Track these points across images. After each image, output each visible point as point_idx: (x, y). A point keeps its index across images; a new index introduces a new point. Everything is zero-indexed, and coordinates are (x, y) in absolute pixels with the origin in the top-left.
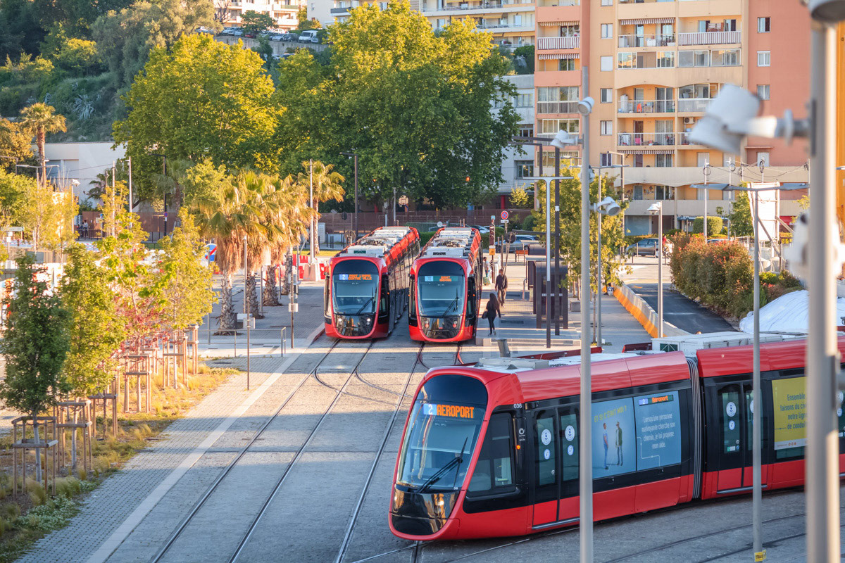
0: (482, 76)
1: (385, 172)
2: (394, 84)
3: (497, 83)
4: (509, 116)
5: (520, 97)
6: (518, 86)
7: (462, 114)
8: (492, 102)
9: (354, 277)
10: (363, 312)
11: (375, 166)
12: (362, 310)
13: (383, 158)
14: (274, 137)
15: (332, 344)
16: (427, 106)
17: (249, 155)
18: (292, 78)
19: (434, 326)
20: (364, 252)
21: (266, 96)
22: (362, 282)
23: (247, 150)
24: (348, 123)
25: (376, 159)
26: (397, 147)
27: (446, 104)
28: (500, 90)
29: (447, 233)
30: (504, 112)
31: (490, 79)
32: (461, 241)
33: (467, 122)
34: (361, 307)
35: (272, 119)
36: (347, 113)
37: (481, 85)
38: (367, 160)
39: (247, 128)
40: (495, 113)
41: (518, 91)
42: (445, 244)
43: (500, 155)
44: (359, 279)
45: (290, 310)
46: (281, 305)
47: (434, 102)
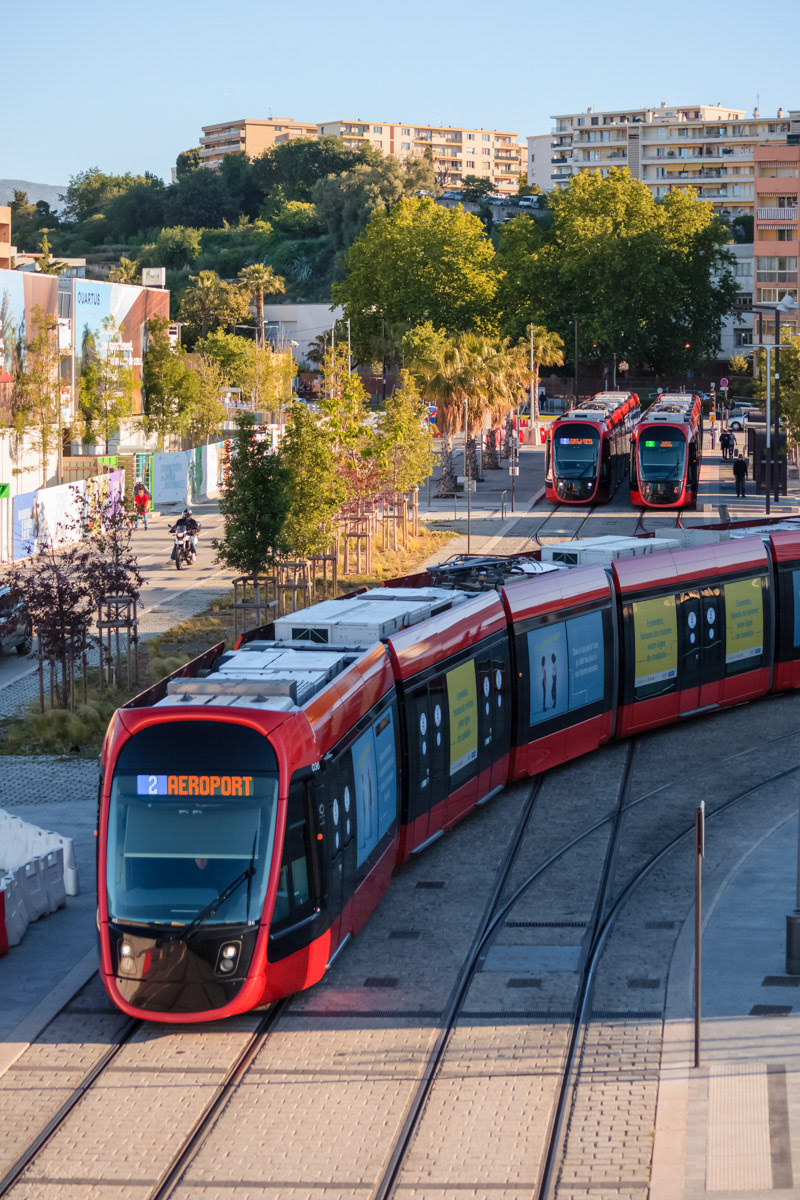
0: (702, 245)
1: (605, 337)
2: (614, 250)
3: (716, 251)
4: (728, 284)
5: (739, 266)
6: (737, 255)
7: (682, 281)
8: (711, 270)
9: (575, 441)
10: (584, 476)
11: (595, 331)
12: (583, 474)
13: (604, 324)
14: (494, 301)
15: (552, 508)
16: (649, 272)
17: (469, 318)
18: (513, 243)
19: (655, 491)
20: (585, 416)
21: (486, 259)
22: (583, 446)
23: (466, 313)
24: (568, 288)
25: (596, 324)
26: (617, 313)
27: (667, 271)
28: (720, 259)
29: (667, 399)
30: (724, 280)
31: (711, 247)
32: (682, 407)
33: (688, 289)
34: (582, 471)
35: (492, 282)
36: (568, 277)
37: (701, 253)
38: (587, 325)
39: (468, 291)
40: (715, 280)
41: (738, 261)
42: (666, 410)
43: (719, 323)
44: (580, 443)
45: (511, 474)
46: (501, 468)
47: (654, 268)
